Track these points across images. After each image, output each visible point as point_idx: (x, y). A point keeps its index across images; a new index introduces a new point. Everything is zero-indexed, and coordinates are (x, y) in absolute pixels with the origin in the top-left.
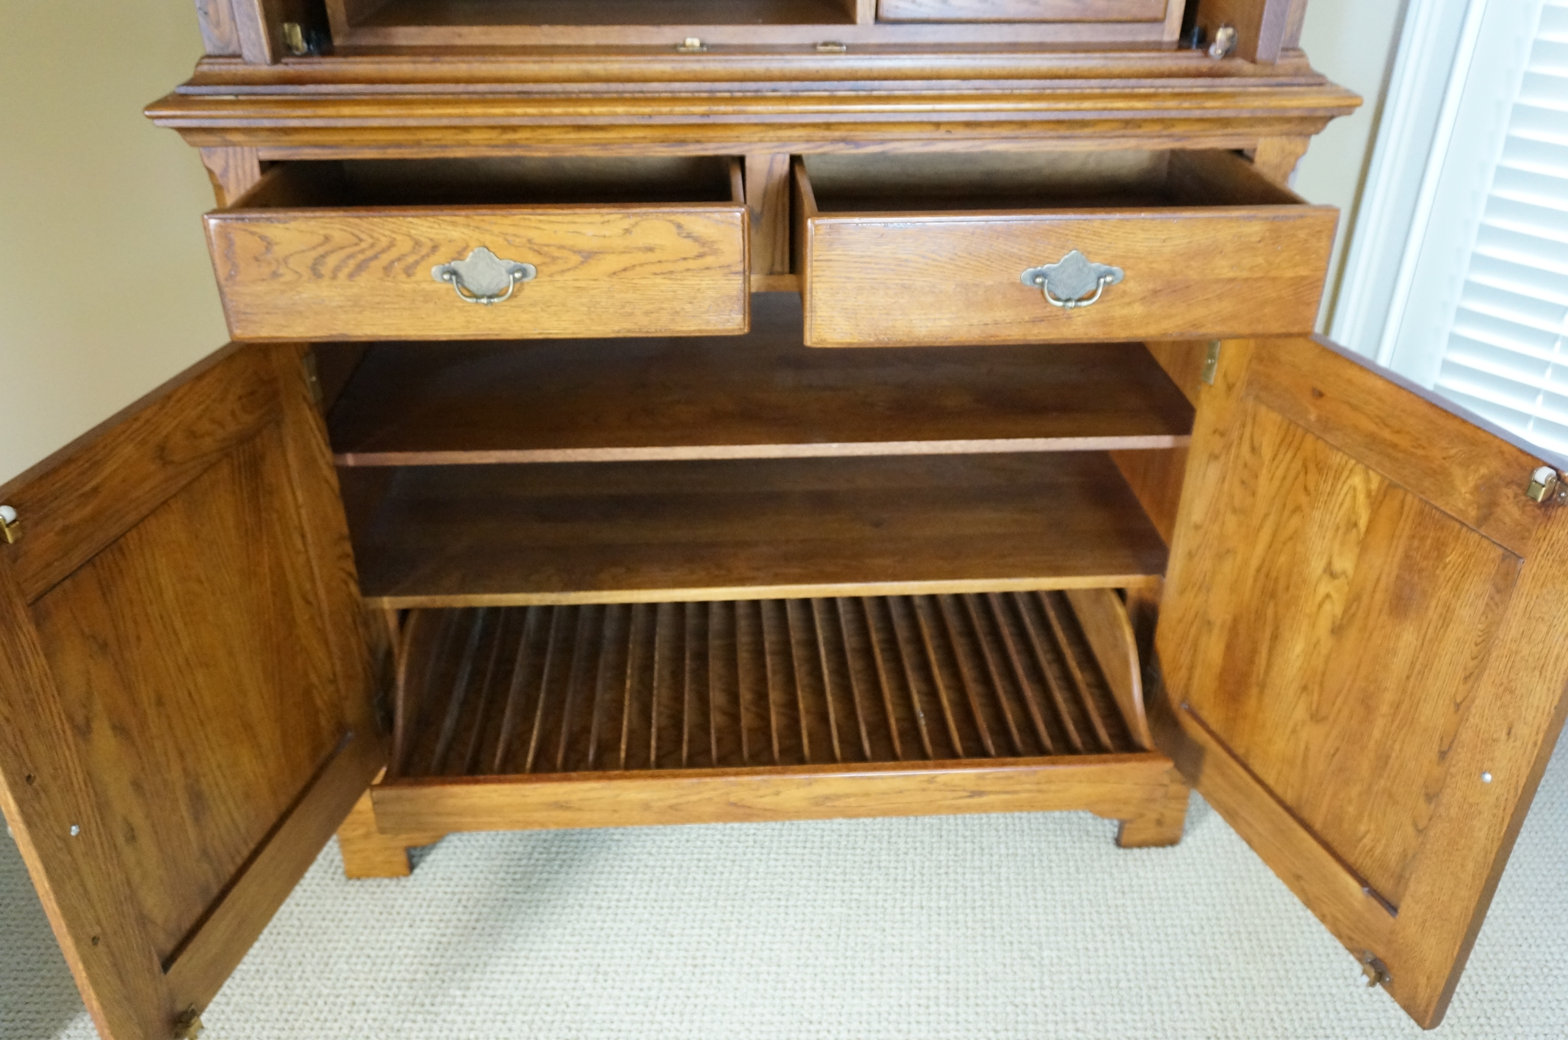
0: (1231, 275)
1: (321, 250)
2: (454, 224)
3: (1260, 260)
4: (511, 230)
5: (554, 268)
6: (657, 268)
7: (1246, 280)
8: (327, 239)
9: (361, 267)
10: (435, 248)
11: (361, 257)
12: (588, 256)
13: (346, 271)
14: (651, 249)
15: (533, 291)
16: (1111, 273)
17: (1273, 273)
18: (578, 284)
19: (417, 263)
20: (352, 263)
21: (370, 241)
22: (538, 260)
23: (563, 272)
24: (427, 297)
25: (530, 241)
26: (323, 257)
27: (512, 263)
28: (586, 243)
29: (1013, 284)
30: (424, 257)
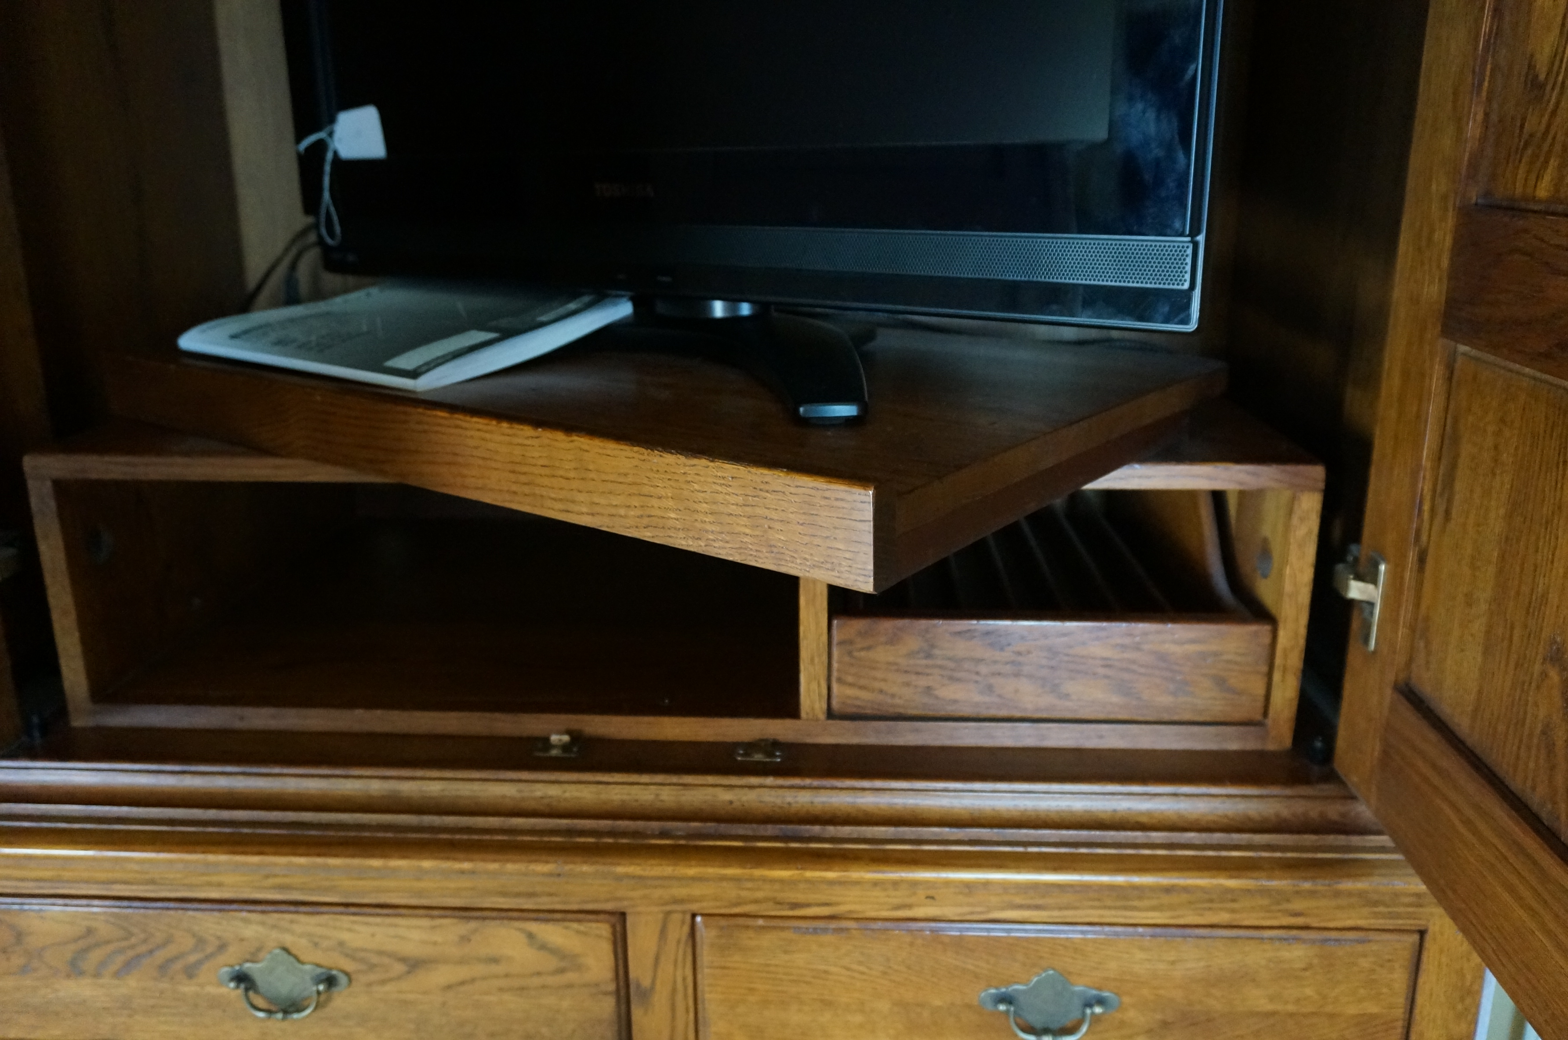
0: (1270, 1007)
1: (81, 944)
2: (246, 921)
3: (1309, 992)
4: (320, 931)
5: (373, 977)
6: (503, 983)
7: (1291, 1015)
8: (92, 929)
9: (130, 966)
10: (222, 947)
11: (131, 953)
12: (414, 965)
13: (113, 968)
14: (494, 960)
15: (340, 1007)
17: (1329, 1009)
18: (402, 997)
19: (200, 963)
20: (120, 960)
21: (142, 936)
22: (351, 967)
23: (383, 982)
24: (214, 1003)
25: (341, 944)
26: (85, 951)
27: (319, 971)
28: (412, 950)
29: (969, 1007)
30: (208, 957)
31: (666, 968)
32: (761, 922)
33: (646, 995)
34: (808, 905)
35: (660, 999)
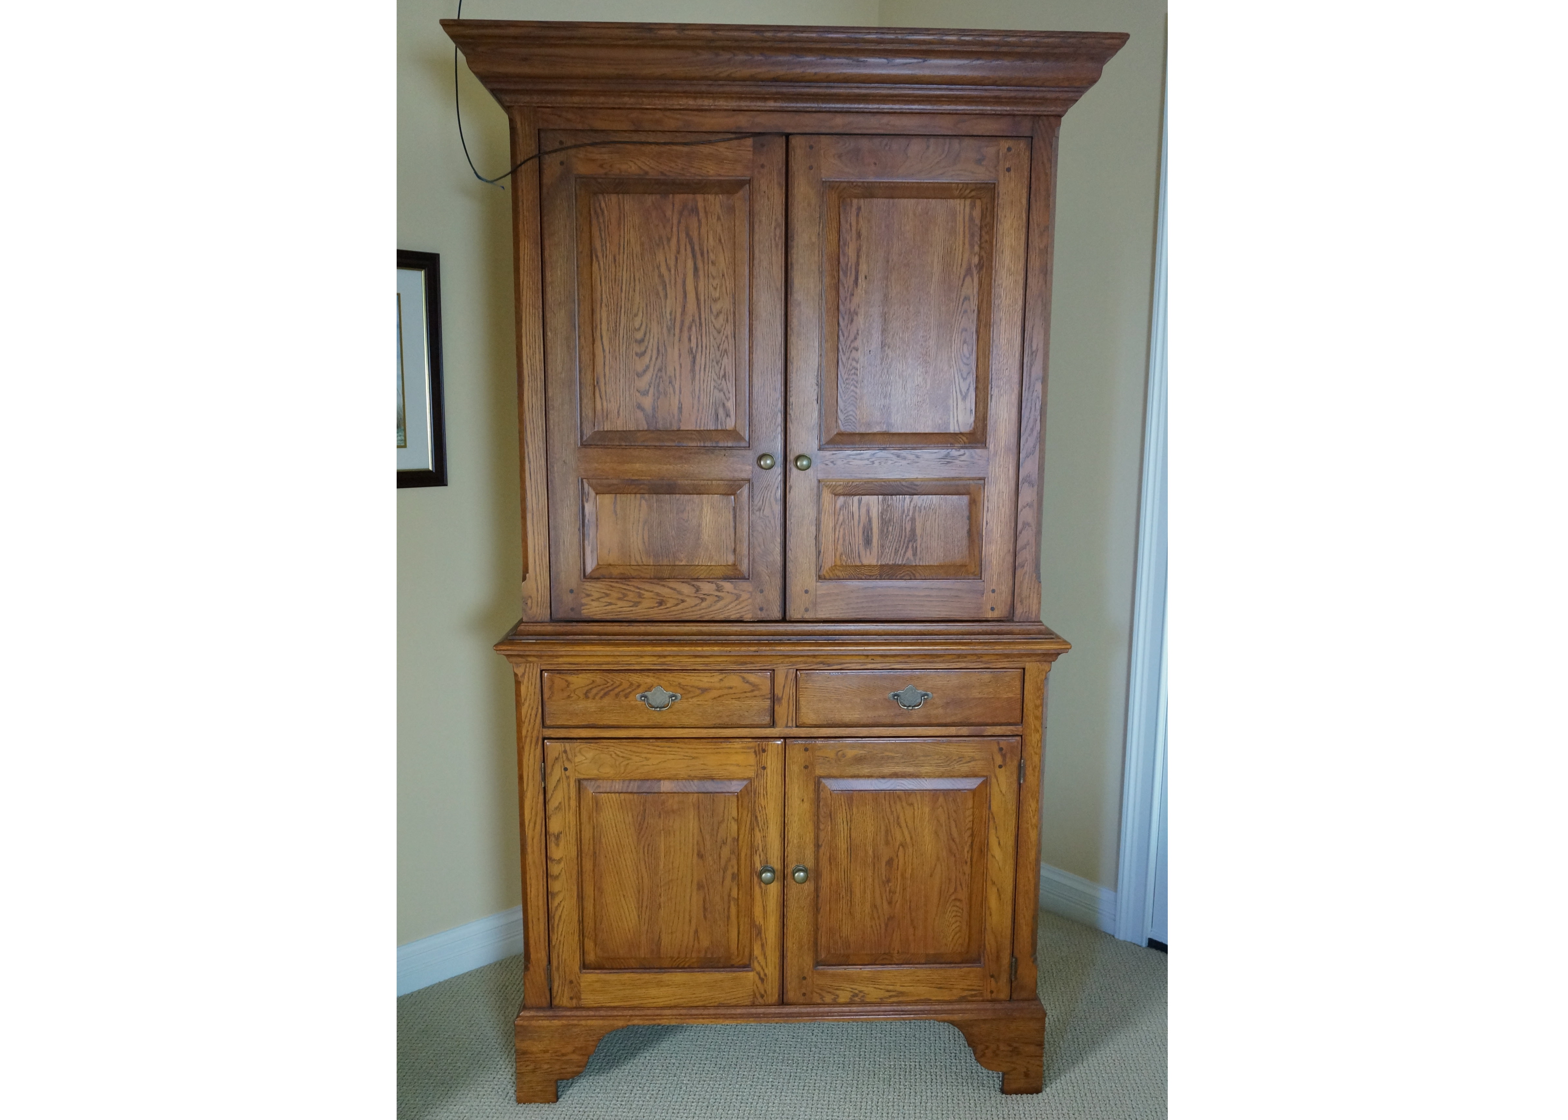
0: (979, 696)
1: (590, 686)
2: (648, 676)
3: (991, 689)
4: (673, 679)
5: (690, 695)
6: (733, 696)
7: (987, 698)
8: (593, 681)
9: (606, 694)
10: (639, 686)
11: (607, 690)
12: (704, 690)
13: (599, 695)
14: (731, 688)
15: (680, 705)
16: (927, 695)
17: (998, 695)
18: (698, 703)
19: (630, 692)
20: (602, 693)
21: (611, 683)
22: (683, 692)
23: (692, 697)
24: (633, 708)
25: (679, 683)
26: (591, 689)
27: (671, 693)
28: (703, 685)
29: (885, 699)
30: (633, 690)
31: (787, 689)
32: (818, 671)
33: (780, 700)
35: (785, 700)
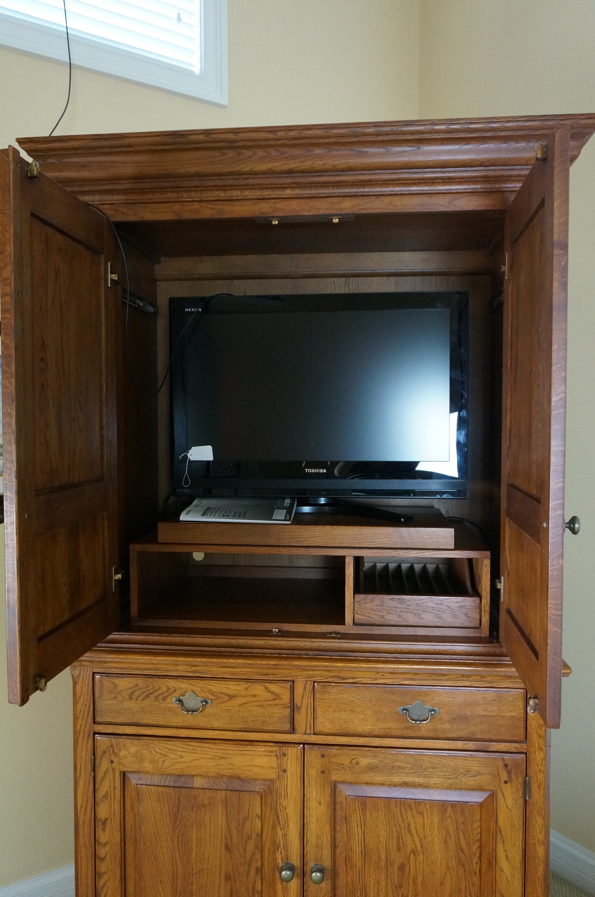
0: (484, 713)
1: (134, 689)
2: (183, 682)
3: (495, 708)
4: (204, 686)
5: (219, 701)
6: (258, 703)
7: (491, 716)
8: (137, 685)
9: (147, 697)
10: (175, 691)
11: (148, 693)
12: (231, 697)
13: (142, 697)
14: (255, 696)
15: (209, 710)
16: (434, 710)
17: (502, 714)
18: (227, 708)
19: (167, 696)
20: (144, 695)
21: (152, 687)
22: (212, 697)
23: (221, 703)
24: (170, 710)
25: (210, 690)
26: (134, 691)
27: (203, 699)
28: (230, 692)
29: (395, 713)
30: (170, 694)
31: (305, 700)
32: (333, 684)
33: (299, 708)
34: (347, 678)
35: (303, 710)
